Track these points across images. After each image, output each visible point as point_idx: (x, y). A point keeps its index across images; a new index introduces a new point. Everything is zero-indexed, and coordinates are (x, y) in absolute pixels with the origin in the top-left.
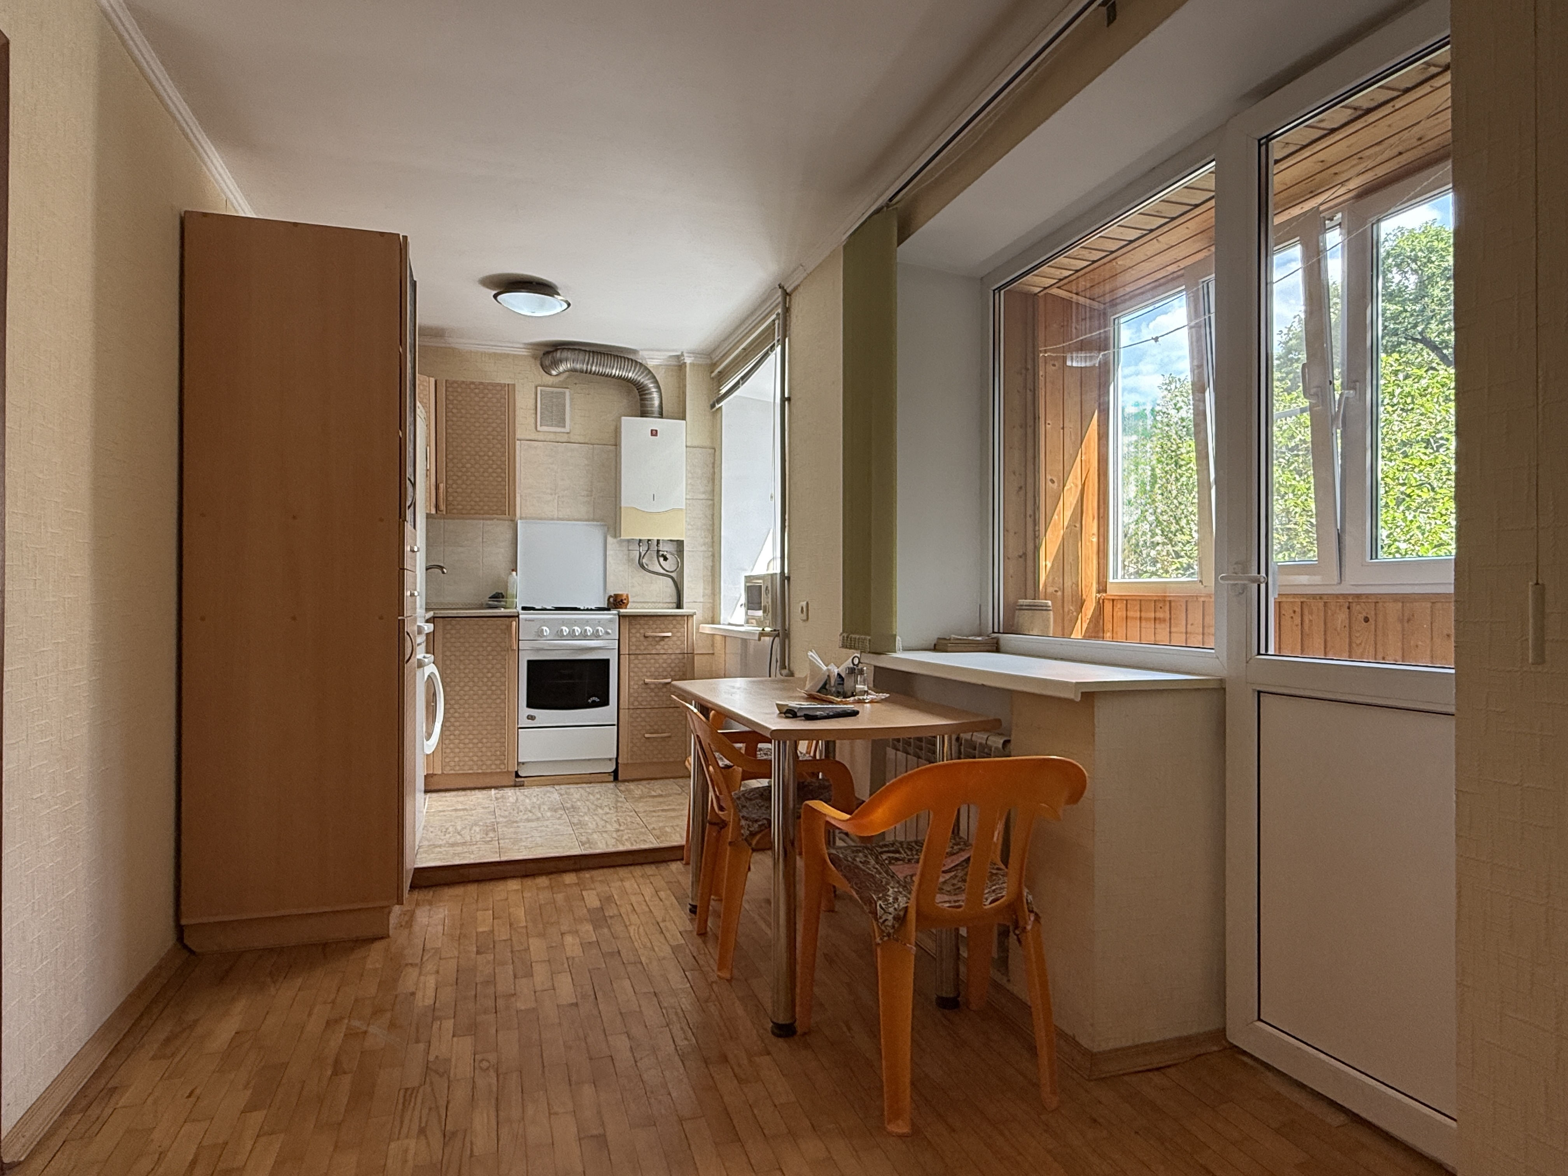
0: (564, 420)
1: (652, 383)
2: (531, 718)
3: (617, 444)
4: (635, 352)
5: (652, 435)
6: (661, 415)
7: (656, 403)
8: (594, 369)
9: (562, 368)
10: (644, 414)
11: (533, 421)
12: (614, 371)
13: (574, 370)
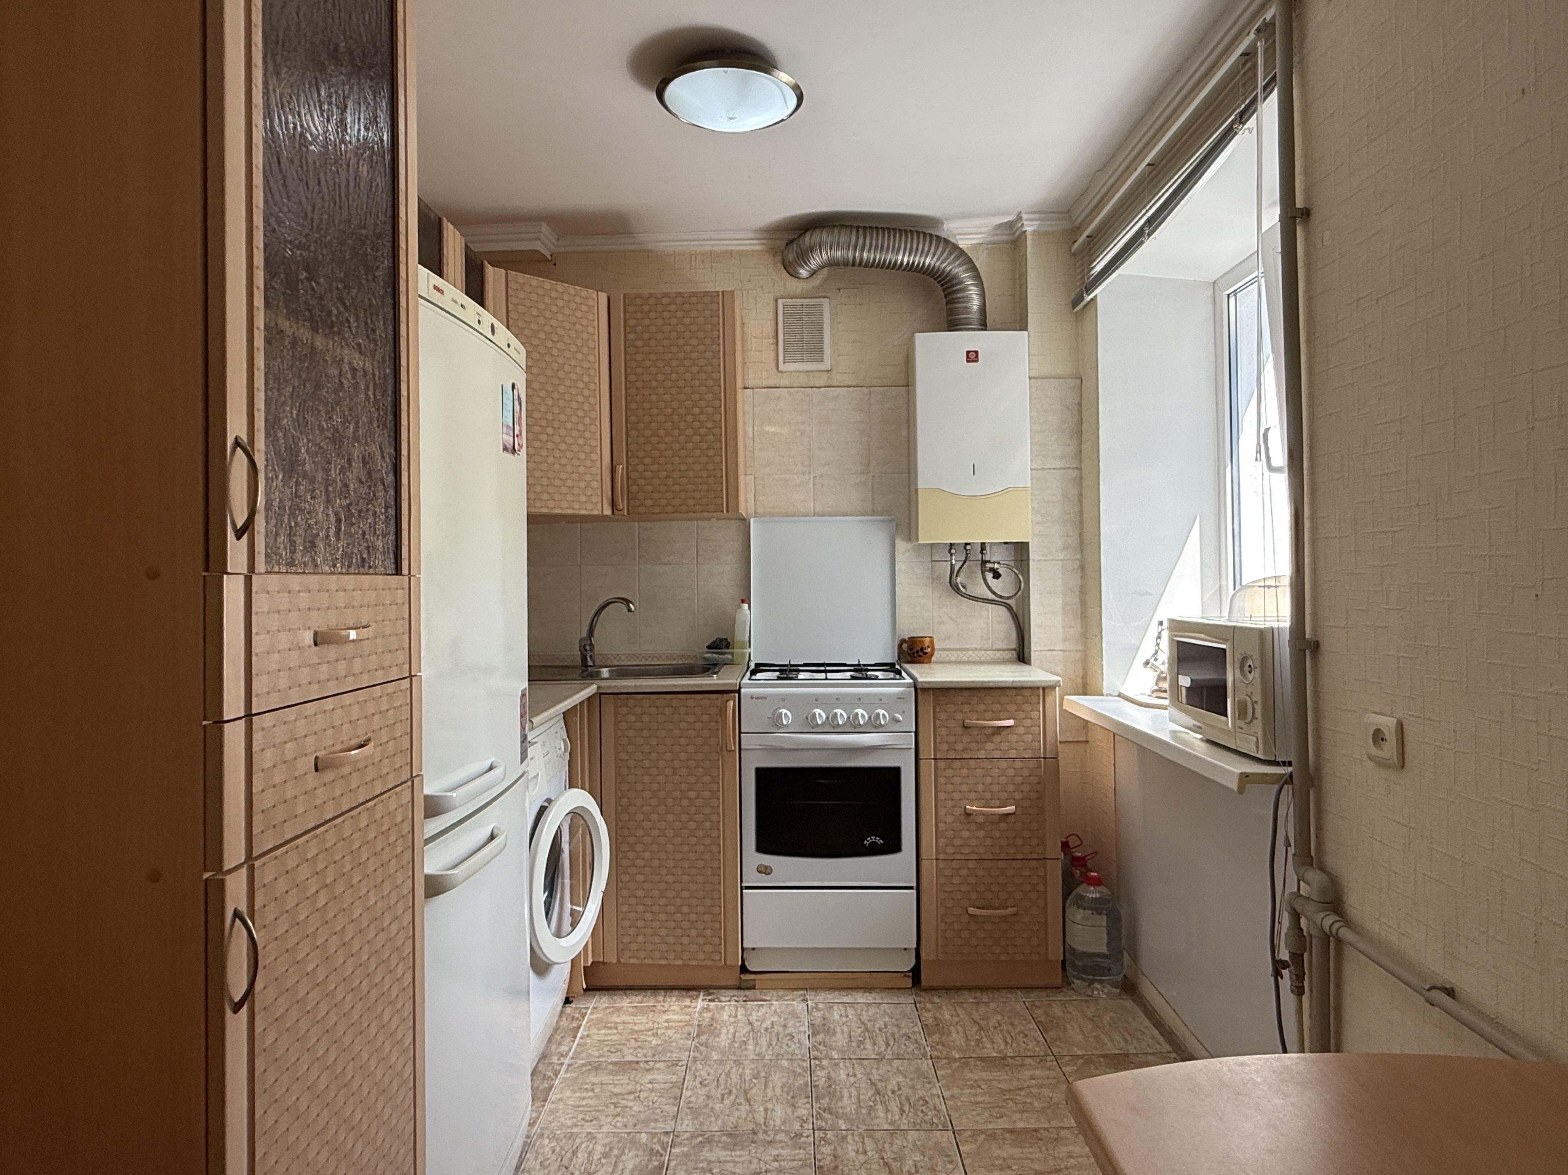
0: (821, 350)
1: (965, 271)
2: (765, 870)
3: (907, 382)
4: (935, 222)
5: (969, 360)
6: (984, 326)
7: (975, 304)
8: (865, 255)
9: (815, 261)
10: (953, 325)
11: (773, 355)
12: (900, 257)
13: (833, 264)
